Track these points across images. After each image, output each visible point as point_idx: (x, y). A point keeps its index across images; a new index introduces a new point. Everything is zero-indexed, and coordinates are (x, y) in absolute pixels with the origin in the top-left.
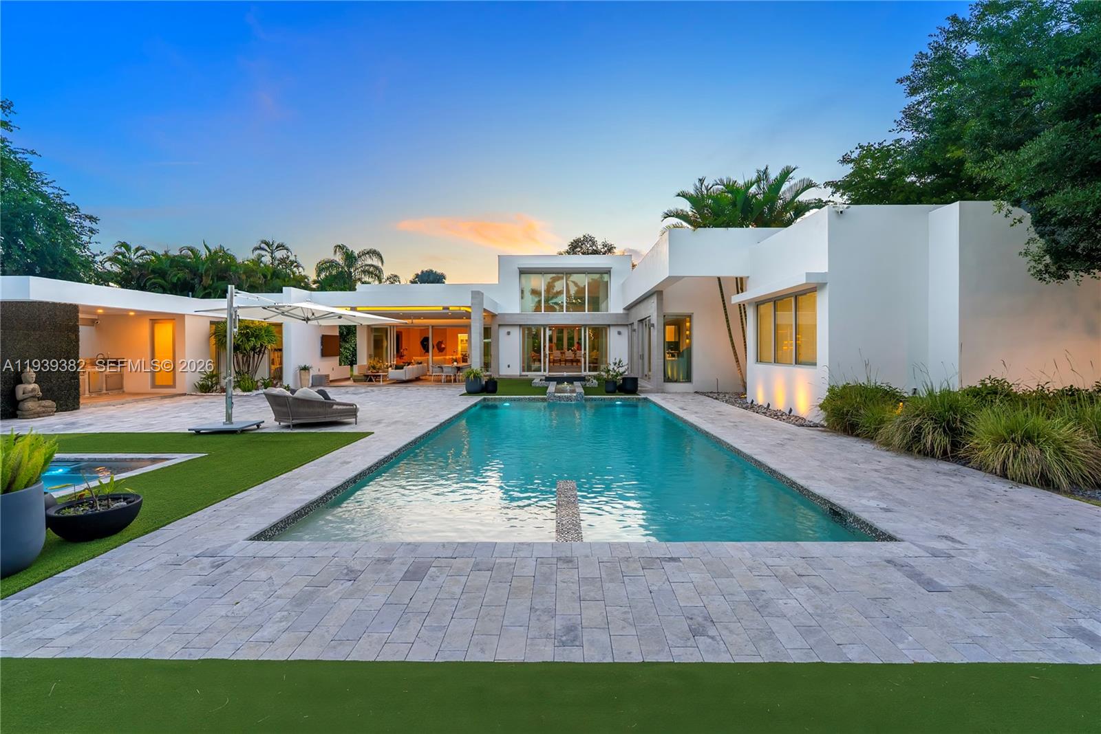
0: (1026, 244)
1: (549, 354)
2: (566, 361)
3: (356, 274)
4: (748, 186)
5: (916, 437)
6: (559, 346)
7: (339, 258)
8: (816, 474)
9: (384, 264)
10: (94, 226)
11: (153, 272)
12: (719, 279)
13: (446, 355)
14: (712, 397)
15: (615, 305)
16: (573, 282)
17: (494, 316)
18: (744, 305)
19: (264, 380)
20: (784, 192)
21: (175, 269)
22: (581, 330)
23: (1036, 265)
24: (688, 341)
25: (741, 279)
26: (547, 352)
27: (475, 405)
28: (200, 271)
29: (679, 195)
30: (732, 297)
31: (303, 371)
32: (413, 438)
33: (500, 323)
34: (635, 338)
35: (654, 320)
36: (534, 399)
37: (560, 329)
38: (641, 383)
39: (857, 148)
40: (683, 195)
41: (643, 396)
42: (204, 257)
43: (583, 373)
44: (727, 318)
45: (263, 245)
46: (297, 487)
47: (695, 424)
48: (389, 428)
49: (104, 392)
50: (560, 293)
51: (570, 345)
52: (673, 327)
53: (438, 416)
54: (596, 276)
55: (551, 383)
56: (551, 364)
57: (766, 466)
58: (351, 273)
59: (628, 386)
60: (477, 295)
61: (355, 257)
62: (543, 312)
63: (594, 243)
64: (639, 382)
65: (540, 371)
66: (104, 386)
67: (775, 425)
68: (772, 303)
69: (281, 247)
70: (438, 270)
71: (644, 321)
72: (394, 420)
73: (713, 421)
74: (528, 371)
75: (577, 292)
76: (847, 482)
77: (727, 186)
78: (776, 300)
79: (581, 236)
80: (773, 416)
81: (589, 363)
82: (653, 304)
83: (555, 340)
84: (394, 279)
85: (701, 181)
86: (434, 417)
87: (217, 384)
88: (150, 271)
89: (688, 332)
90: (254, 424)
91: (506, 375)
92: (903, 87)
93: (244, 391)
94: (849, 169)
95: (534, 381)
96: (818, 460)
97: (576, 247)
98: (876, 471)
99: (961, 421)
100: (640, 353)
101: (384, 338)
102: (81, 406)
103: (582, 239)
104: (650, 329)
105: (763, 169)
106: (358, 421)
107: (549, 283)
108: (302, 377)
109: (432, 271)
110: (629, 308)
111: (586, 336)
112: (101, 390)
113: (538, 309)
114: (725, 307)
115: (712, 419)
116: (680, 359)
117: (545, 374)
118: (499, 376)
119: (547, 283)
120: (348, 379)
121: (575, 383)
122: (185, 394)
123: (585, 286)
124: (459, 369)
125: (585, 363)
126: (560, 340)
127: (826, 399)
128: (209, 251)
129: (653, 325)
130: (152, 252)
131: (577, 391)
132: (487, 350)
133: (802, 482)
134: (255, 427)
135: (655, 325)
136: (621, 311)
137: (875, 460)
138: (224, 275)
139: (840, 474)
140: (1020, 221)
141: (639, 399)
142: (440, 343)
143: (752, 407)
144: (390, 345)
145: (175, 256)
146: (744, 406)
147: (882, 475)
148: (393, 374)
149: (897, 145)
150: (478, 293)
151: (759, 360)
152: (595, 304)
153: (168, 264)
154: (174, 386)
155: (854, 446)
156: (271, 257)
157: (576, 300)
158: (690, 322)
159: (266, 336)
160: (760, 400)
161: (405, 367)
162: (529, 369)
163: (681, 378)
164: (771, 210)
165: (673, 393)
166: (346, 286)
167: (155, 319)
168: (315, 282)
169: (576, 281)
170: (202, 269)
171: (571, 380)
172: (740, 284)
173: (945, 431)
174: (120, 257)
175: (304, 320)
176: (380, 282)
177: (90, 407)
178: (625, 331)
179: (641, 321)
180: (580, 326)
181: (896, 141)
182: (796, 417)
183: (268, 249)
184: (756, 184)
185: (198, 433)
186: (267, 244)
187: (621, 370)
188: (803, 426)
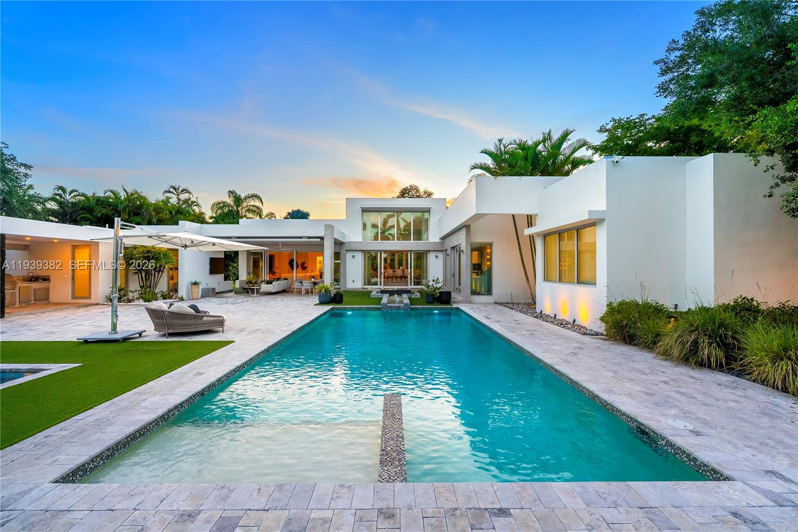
0: (770, 188)
1: (384, 272)
2: (396, 277)
3: (242, 212)
4: (537, 144)
5: (693, 350)
6: (392, 267)
7: (230, 201)
8: (614, 387)
9: (264, 205)
10: (28, 172)
11: (83, 209)
12: (513, 215)
13: (307, 272)
14: (508, 307)
15: (433, 236)
16: (402, 218)
17: (342, 243)
18: (533, 236)
19: (162, 292)
20: (564, 149)
21: (100, 206)
22: (408, 254)
23: (788, 204)
24: (489, 263)
25: (531, 216)
26: (383, 271)
27: (325, 314)
28: (119, 208)
29: (482, 152)
30: (525, 230)
31: (193, 286)
32: (265, 347)
33: (347, 249)
34: (448, 261)
35: (463, 247)
36: (371, 308)
37: (392, 253)
38: (453, 295)
39: (611, 121)
40: (485, 152)
41: (455, 306)
42: (122, 198)
43: (409, 287)
44: (519, 246)
45: (172, 190)
46: (143, 404)
47: (500, 332)
48: (250, 337)
49: (33, 302)
50: (393, 226)
51: (400, 264)
52: (477, 252)
53: (292, 324)
54: (419, 214)
55: (385, 294)
56: (386, 279)
57: (567, 377)
58: (238, 211)
59: (444, 298)
60: (329, 227)
61: (242, 200)
62: (379, 241)
63: (417, 191)
64: (452, 295)
65: (377, 285)
66: (33, 298)
67: (564, 333)
68: (557, 235)
69: (185, 191)
70: (304, 209)
71: (455, 248)
72: (255, 329)
73: (512, 330)
74: (368, 285)
75: (406, 226)
76: (645, 397)
77: (519, 145)
78: (560, 233)
79: (409, 186)
80: (560, 325)
81: (414, 279)
82: (462, 234)
83: (389, 262)
84: (271, 215)
85: (500, 141)
86: (288, 326)
87: (125, 296)
88: (80, 208)
89: (488, 257)
90: (137, 334)
91: (351, 288)
92: (657, 69)
93: (146, 301)
94: (604, 137)
95: (372, 293)
96: (611, 371)
97: (404, 194)
98: (665, 382)
99: (733, 338)
100: (452, 272)
101: (261, 260)
102: (6, 315)
103: (409, 188)
104: (460, 254)
105: (547, 132)
106: (224, 329)
107: (384, 219)
108: (193, 290)
109: (300, 210)
110: (444, 238)
111: (411, 260)
112: (29, 301)
113: (376, 238)
114: (518, 237)
115: (512, 328)
116: (483, 277)
117: (381, 287)
118: (346, 288)
119: (383, 219)
120: (231, 291)
121: (403, 295)
122: (98, 304)
123: (411, 222)
124: (315, 284)
125: (411, 279)
126: (392, 260)
127: (606, 313)
128: (127, 193)
129: (463, 251)
130: (83, 194)
131: (405, 302)
132: (337, 269)
133: (605, 396)
134: (138, 335)
135: (465, 251)
136: (438, 240)
137: (660, 371)
138: (139, 211)
139: (637, 388)
140: (772, 168)
141: (452, 309)
142: (303, 264)
143: (541, 316)
144: (264, 265)
145: (100, 197)
146: (535, 315)
147: (673, 388)
148: (265, 287)
149: (641, 119)
150: (330, 226)
151: (546, 279)
152: (419, 235)
153: (94, 203)
154: (89, 297)
155: (635, 355)
156: (178, 198)
157: (405, 232)
158: (491, 248)
159: (164, 258)
160: (548, 310)
161: (273, 282)
162: (369, 283)
163: (483, 291)
164: (554, 163)
165: (478, 303)
166: (234, 220)
167: (76, 246)
168: (211, 218)
169: (405, 218)
170: (121, 207)
171: (400, 293)
172: (530, 221)
173: (719, 346)
174: (58, 197)
175: (183, 247)
176: (261, 217)
177: (14, 316)
178: (440, 255)
179: (453, 248)
180: (407, 251)
181: (640, 115)
182: (579, 326)
183: (175, 193)
184: (542, 143)
185: (86, 342)
186: (174, 188)
187: (439, 286)
188: (587, 334)
